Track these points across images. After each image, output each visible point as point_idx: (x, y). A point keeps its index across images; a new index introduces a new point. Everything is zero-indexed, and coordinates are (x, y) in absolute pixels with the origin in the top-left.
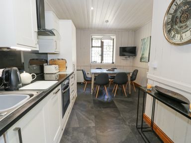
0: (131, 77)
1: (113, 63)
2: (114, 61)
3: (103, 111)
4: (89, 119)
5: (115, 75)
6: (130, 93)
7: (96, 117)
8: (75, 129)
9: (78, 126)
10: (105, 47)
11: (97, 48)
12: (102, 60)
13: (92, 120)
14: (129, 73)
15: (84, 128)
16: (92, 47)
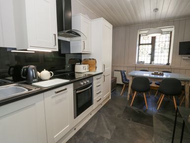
1: (168, 64)
2: (170, 62)
3: (130, 125)
4: (108, 129)
7: (117, 128)
8: (88, 133)
9: (93, 132)
10: (157, 44)
11: (147, 46)
12: (152, 59)
13: (111, 131)
15: (98, 136)
16: (140, 44)
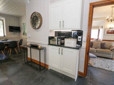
0: (19, 44)
5: (9, 43)
6: (20, 52)
14: (18, 41)
